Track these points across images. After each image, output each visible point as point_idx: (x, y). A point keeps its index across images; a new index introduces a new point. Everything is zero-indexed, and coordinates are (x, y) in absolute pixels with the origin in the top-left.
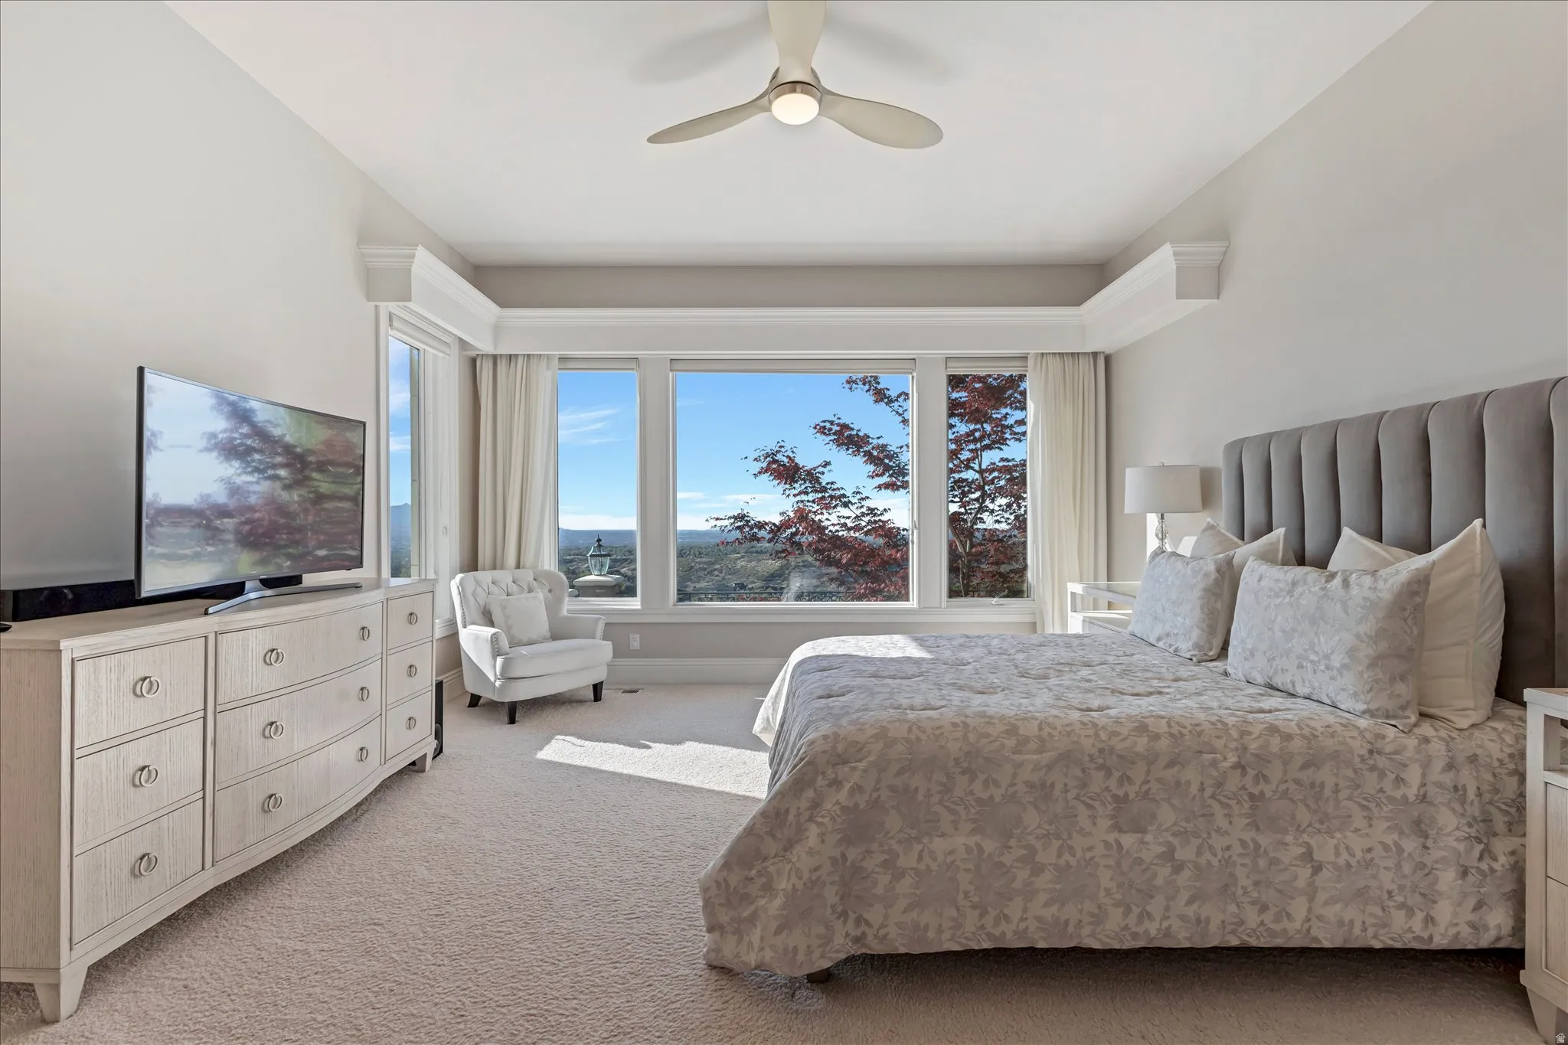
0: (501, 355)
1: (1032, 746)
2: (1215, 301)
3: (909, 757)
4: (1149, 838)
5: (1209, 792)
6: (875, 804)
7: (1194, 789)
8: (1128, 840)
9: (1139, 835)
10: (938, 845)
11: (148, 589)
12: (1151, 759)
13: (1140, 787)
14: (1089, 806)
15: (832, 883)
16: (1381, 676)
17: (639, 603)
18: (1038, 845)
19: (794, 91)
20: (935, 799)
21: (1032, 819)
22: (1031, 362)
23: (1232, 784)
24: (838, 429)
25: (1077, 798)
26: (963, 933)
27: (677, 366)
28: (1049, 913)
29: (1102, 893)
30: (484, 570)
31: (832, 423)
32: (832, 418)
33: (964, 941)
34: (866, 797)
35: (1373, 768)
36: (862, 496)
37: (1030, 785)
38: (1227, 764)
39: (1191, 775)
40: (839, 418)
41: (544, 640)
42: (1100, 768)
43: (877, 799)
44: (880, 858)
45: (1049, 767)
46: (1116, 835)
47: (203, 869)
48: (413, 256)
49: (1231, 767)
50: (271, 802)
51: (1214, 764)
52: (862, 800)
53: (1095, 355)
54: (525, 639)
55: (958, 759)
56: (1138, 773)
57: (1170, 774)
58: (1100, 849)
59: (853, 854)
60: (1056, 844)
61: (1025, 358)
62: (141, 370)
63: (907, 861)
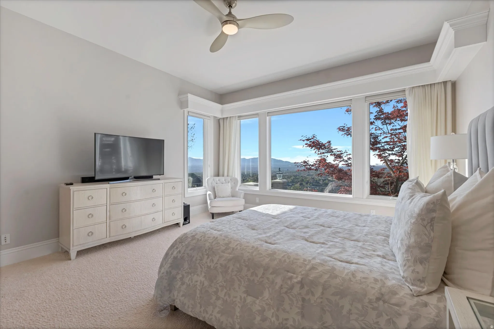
0: (225, 118)
1: (229, 251)
2: (485, 42)
3: (195, 245)
4: (258, 301)
5: (285, 290)
6: (182, 258)
7: (277, 287)
8: (250, 299)
9: (255, 299)
10: (195, 278)
11: (97, 178)
12: (266, 269)
13: (259, 279)
14: (239, 280)
15: (166, 279)
16: (410, 258)
17: (258, 188)
18: (220, 289)
19: (227, 24)
20: (198, 262)
21: (220, 278)
22: (407, 93)
23: (296, 290)
24: (347, 129)
25: (236, 275)
26: (194, 311)
27: (270, 114)
28: (218, 316)
29: (235, 317)
30: (220, 176)
31: (344, 127)
32: (344, 125)
33: (195, 314)
34: (180, 255)
35: (374, 309)
36: (348, 154)
37: (221, 265)
38: (295, 280)
39: (279, 281)
40: (347, 125)
41: (229, 197)
42: (246, 266)
43: (183, 257)
44: (181, 276)
45: (230, 260)
46: (245, 295)
47: (106, 238)
48: (188, 97)
49: (296, 282)
50: (124, 227)
51: (291, 278)
52: (179, 256)
53: (445, 83)
54: (222, 196)
55: (206, 250)
56: (260, 272)
57: (271, 277)
58: (238, 299)
59: (174, 272)
60: (225, 291)
61: (404, 91)
62: (95, 133)
63: (186, 280)
